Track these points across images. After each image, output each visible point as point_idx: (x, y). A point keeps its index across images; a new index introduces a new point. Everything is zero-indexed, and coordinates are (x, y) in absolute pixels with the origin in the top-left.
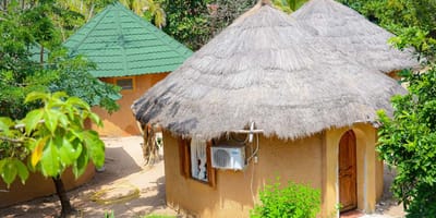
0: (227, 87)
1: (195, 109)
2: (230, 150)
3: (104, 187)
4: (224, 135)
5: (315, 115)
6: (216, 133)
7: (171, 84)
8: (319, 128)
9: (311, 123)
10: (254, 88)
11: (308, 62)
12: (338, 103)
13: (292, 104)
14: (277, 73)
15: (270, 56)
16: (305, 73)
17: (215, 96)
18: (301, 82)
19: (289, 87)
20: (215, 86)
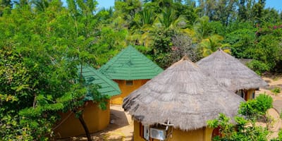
0: (161, 100)
1: (145, 109)
2: (159, 131)
3: (109, 132)
4: (155, 124)
5: (200, 119)
6: (153, 122)
7: (139, 93)
8: (201, 126)
9: (198, 123)
10: (173, 102)
11: (201, 90)
12: (212, 114)
13: (190, 112)
14: (185, 95)
15: (183, 86)
16: (199, 96)
17: (155, 104)
18: (196, 101)
19: (190, 103)
20: (156, 98)
